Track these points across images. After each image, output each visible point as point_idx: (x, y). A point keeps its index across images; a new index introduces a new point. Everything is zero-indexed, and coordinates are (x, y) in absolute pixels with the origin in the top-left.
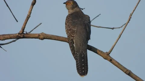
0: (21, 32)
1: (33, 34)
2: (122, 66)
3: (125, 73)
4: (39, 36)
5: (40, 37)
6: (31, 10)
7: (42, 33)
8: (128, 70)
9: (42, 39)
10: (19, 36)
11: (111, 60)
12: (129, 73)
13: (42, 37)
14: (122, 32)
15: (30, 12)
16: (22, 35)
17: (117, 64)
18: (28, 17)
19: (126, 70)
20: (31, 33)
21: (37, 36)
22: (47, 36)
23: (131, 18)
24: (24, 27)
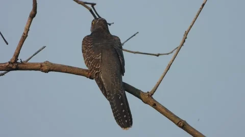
0: (13, 61)
1: (32, 63)
2: (172, 113)
3: (177, 124)
4: (41, 66)
5: (42, 68)
6: (28, 25)
7: (46, 63)
8: (181, 121)
9: (46, 71)
10: (10, 67)
11: (155, 105)
12: (183, 126)
13: (46, 68)
14: (173, 61)
15: (27, 28)
16: (15, 65)
17: (164, 111)
18: (24, 37)
19: (179, 121)
20: (29, 62)
21: (38, 66)
22: (54, 68)
23: (186, 38)
24: (17, 52)
